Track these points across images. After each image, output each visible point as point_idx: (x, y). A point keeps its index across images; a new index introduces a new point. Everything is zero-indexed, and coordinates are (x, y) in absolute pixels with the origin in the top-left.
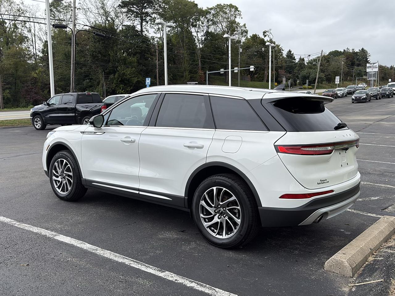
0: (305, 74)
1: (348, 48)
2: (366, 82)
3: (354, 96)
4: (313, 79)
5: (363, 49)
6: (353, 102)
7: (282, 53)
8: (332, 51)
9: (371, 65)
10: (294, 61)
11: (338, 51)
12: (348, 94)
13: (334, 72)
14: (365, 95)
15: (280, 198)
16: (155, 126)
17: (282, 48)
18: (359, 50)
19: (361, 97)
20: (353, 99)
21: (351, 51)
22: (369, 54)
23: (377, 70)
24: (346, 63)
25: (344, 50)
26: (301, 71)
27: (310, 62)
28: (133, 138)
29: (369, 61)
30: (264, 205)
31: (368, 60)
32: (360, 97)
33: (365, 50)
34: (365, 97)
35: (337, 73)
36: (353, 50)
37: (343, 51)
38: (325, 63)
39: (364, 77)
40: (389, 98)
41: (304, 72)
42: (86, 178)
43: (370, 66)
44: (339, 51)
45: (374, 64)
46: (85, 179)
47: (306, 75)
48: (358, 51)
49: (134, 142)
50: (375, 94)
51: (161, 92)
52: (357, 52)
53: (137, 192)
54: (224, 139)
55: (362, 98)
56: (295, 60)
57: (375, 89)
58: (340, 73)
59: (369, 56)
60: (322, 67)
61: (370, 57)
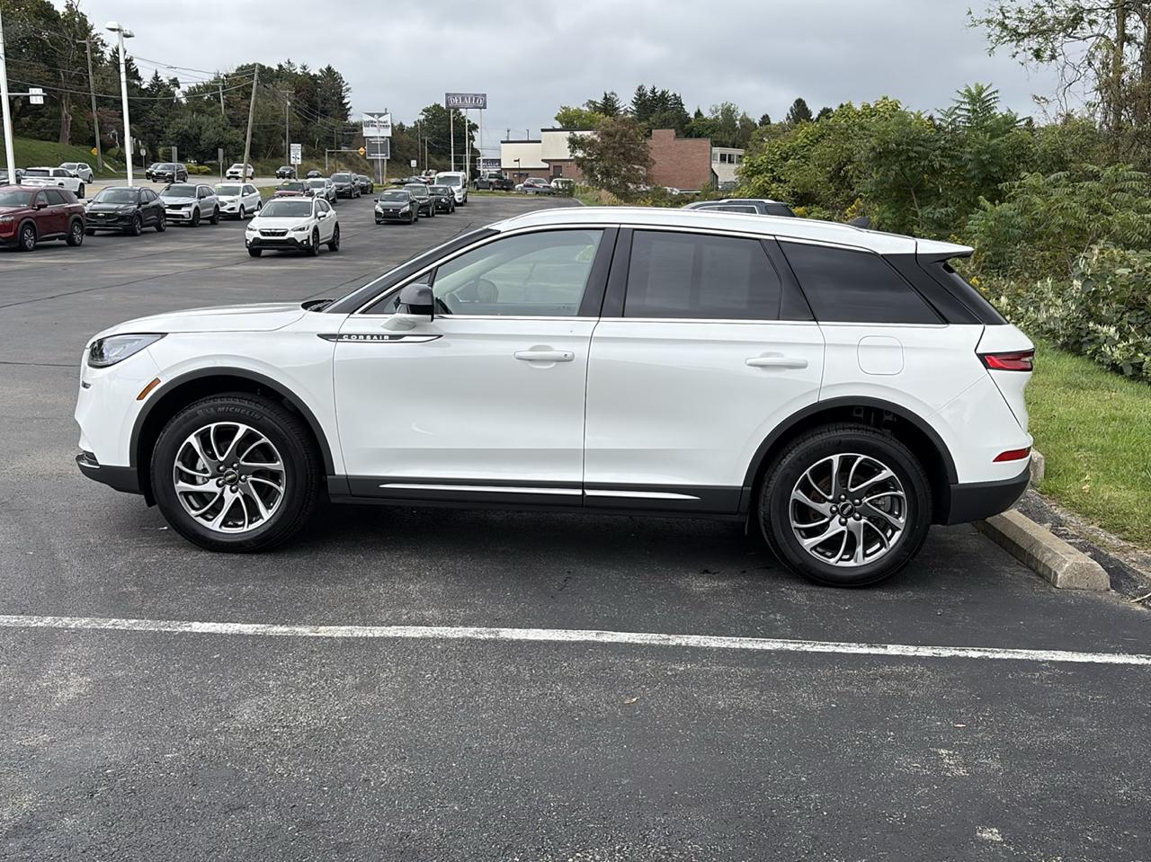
0: (186, 127)
1: (291, 62)
2: (350, 164)
3: (381, 206)
4: (213, 146)
5: (329, 69)
6: (378, 223)
7: (102, 52)
8: (245, 64)
9: (374, 120)
10: (136, 82)
11: (264, 67)
12: (338, 198)
13: (265, 127)
14: (406, 205)
15: (994, 461)
16: (623, 316)
17: (101, 37)
18: (321, 71)
19: (399, 210)
20: (377, 214)
21: (299, 71)
22: (347, 84)
23: (388, 133)
24: (295, 103)
25: (280, 66)
26: (174, 119)
27: (193, 94)
28: (559, 350)
29: (347, 103)
30: (963, 478)
31: (344, 102)
32: (396, 211)
33: (335, 73)
34: (408, 208)
35: (273, 131)
36: (304, 68)
37: (277, 68)
38: (239, 99)
39: (344, 149)
40: (448, 213)
41: (185, 123)
42: (348, 474)
43: (372, 122)
44: (266, 66)
45: (380, 115)
46: (347, 476)
47: (190, 131)
48: (319, 74)
49: (571, 360)
50: (424, 201)
51: (617, 226)
52: (315, 75)
53: (579, 492)
54: (857, 343)
55: (402, 210)
56: (139, 79)
57: (419, 190)
58: (283, 131)
59: (348, 90)
60: (231, 112)
61: (348, 94)
